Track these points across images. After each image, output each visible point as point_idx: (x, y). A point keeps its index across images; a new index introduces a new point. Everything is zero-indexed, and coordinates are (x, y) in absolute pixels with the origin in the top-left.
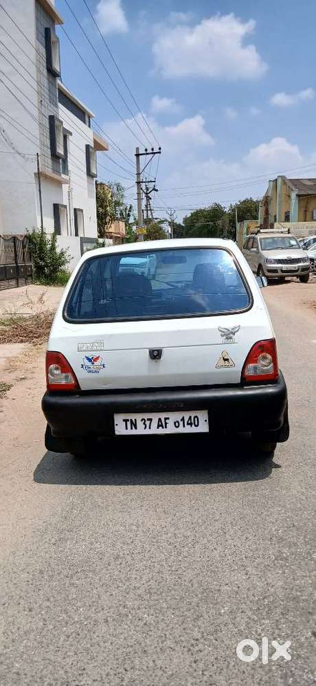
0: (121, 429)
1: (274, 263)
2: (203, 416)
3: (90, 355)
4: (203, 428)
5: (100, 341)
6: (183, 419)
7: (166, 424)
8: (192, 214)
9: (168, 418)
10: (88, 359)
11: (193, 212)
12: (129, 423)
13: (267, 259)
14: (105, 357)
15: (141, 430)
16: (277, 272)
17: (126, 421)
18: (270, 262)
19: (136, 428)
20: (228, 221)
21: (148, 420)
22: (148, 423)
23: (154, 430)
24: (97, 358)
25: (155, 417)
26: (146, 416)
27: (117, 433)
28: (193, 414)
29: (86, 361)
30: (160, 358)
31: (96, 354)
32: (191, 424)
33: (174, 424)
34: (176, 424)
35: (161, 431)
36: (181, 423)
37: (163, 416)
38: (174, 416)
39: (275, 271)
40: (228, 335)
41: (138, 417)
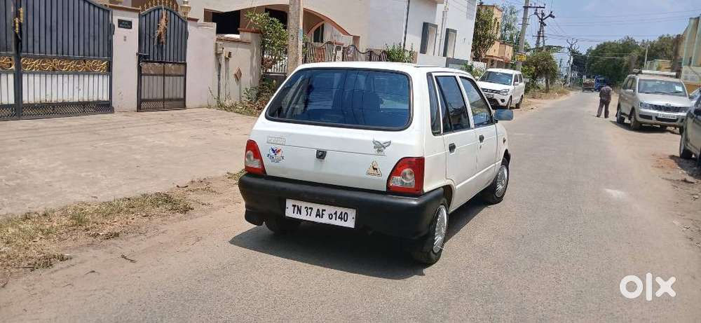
0: (290, 213)
1: (650, 109)
2: (352, 214)
3: (274, 147)
4: (350, 224)
5: (282, 137)
6: (336, 213)
7: (323, 214)
8: (598, 46)
9: (325, 210)
10: (273, 150)
11: (599, 43)
12: (296, 208)
13: (641, 103)
14: (285, 151)
15: (303, 216)
16: (651, 119)
17: (294, 206)
18: (646, 106)
19: (300, 214)
20: (636, 57)
21: (310, 208)
22: (309, 211)
23: (313, 218)
24: (279, 151)
25: (316, 207)
26: (309, 205)
27: (287, 215)
28: (345, 210)
29: (271, 152)
30: (323, 158)
31: (279, 147)
32: (341, 219)
33: (329, 216)
34: (330, 217)
35: (318, 220)
36: (334, 216)
37: (321, 207)
38: (330, 210)
39: (649, 117)
40: (380, 147)
41: (303, 205)
